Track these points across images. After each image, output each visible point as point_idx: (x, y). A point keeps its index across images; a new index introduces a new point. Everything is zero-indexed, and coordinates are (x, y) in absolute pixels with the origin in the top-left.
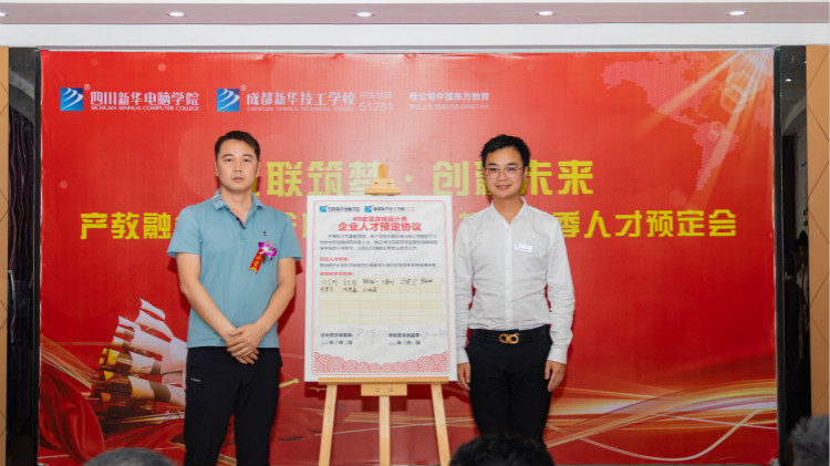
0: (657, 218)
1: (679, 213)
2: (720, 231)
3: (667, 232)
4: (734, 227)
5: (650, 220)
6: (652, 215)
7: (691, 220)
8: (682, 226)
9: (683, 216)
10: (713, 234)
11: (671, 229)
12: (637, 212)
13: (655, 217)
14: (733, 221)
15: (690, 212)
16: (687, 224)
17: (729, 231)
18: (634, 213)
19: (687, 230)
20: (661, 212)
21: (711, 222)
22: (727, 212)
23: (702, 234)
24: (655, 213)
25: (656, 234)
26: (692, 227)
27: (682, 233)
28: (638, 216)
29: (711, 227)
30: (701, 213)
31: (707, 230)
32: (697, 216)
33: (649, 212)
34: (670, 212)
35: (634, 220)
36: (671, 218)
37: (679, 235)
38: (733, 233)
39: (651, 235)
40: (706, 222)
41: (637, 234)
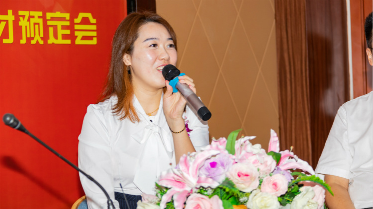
0: (29, 20)
1: (49, 15)
2: (84, 38)
3: (38, 39)
4: (95, 34)
5: (23, 23)
6: (24, 17)
7: (59, 24)
8: (51, 30)
9: (53, 19)
10: (78, 42)
11: (42, 35)
12: (10, 12)
13: (26, 18)
14: (94, 27)
15: (58, 14)
16: (55, 27)
17: (91, 38)
18: (6, 14)
19: (56, 37)
20: (32, 13)
21: (77, 27)
22: (89, 15)
23: (68, 42)
24: (26, 13)
25: (29, 39)
26: (61, 32)
27: (51, 40)
28: (10, 17)
29: (76, 33)
30: (67, 16)
31: (72, 37)
32: (63, 19)
33: (21, 13)
34: (40, 14)
35: (7, 21)
36: (41, 21)
37: (50, 42)
38: (94, 42)
39: (23, 41)
40: (71, 27)
41: (10, 40)
